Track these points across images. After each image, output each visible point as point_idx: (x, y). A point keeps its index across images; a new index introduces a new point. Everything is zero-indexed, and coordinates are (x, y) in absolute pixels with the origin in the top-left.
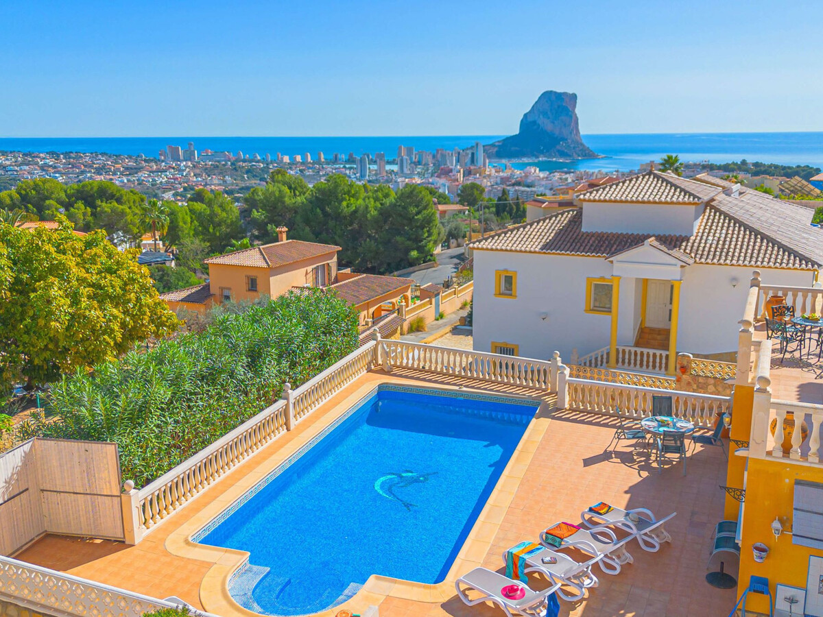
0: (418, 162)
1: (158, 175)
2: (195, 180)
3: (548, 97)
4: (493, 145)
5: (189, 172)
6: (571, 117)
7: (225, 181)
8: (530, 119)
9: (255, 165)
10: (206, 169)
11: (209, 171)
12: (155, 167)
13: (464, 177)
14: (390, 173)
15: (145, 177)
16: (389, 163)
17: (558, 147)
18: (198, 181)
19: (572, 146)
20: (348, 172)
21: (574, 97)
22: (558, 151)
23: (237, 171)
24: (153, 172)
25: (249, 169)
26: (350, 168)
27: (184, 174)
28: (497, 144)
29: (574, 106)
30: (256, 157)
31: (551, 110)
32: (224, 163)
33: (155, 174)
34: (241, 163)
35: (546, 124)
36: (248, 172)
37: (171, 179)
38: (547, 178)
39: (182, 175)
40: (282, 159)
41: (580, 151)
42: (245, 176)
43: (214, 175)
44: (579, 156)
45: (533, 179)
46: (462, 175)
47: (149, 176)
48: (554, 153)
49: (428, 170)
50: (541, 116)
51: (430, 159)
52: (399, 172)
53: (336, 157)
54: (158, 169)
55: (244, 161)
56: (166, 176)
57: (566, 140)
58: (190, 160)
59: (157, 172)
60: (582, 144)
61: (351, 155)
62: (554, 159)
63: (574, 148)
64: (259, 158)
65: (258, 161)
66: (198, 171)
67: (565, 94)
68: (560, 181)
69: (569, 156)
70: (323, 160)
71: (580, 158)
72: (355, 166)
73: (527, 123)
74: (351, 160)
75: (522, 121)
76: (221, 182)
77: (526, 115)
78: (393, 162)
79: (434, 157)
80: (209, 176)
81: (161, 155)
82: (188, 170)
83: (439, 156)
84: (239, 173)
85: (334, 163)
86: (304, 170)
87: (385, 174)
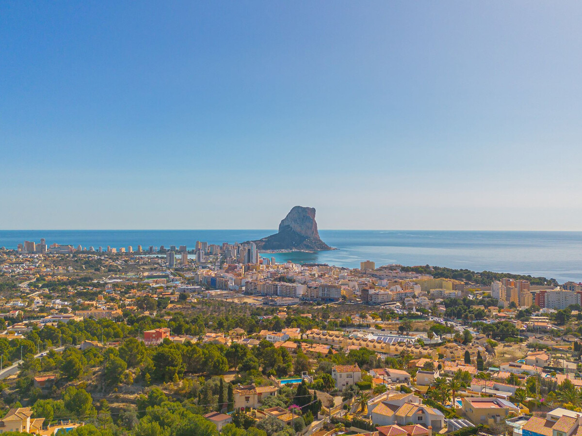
0: (210, 252)
1: (16, 267)
2: (45, 270)
3: (297, 210)
4: (261, 241)
5: (40, 263)
6: (312, 223)
7: (68, 271)
8: (286, 224)
9: (91, 257)
10: (54, 261)
11: (56, 263)
12: (14, 260)
13: (245, 272)
14: (191, 262)
15: (6, 268)
16: (190, 253)
17: (305, 242)
18: (48, 271)
19: (313, 242)
20: (160, 261)
21: (313, 210)
22: (305, 245)
23: (77, 262)
24: (12, 264)
25: (87, 261)
26: (162, 258)
27: (37, 265)
28: (264, 240)
29: (314, 216)
30: (92, 249)
31: (299, 218)
32: (67, 255)
33: (14, 265)
34: (81, 255)
35: (297, 228)
36: (85, 263)
37: (27, 269)
38: (301, 272)
39: (35, 266)
40: (111, 250)
41: (319, 245)
42: (84, 266)
43: (60, 265)
44: (318, 248)
45: (292, 274)
46: (243, 270)
47: (10, 267)
48: (302, 246)
49: (217, 259)
50: (293, 222)
51: (219, 251)
52: (197, 261)
53: (151, 248)
54: (17, 261)
55: (83, 252)
56: (23, 267)
57: (310, 238)
58: (41, 252)
59: (16, 264)
60: (320, 241)
61: (162, 247)
62: (302, 250)
63: (315, 243)
64: (94, 250)
65: (93, 253)
66: (47, 263)
67: (308, 208)
68: (310, 276)
69: (313, 248)
70: (141, 251)
71: (319, 250)
72: (165, 256)
73: (284, 226)
74: (162, 251)
75: (280, 225)
76: (65, 272)
77: (283, 221)
78: (192, 253)
79: (221, 248)
80: (56, 267)
81: (19, 248)
82: (40, 262)
83: (225, 248)
84: (79, 264)
85: (149, 254)
86: (128, 261)
87: (187, 263)
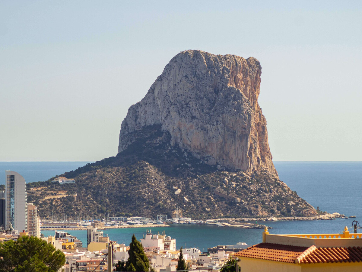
3: (189, 66)
8: (145, 120)
17: (219, 190)
19: (253, 187)
22: (220, 200)
35: (187, 132)
38: (198, 263)
41: (275, 199)
44: (272, 212)
50: (173, 114)
57: (239, 171)
60: (278, 184)
63: (259, 192)
71: (274, 219)
